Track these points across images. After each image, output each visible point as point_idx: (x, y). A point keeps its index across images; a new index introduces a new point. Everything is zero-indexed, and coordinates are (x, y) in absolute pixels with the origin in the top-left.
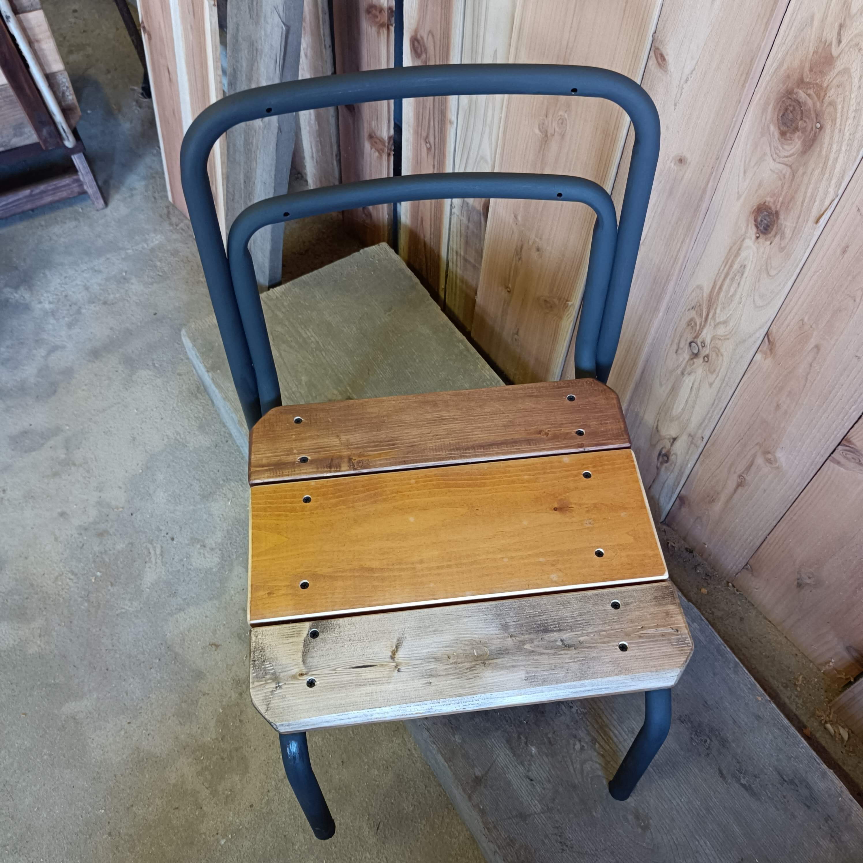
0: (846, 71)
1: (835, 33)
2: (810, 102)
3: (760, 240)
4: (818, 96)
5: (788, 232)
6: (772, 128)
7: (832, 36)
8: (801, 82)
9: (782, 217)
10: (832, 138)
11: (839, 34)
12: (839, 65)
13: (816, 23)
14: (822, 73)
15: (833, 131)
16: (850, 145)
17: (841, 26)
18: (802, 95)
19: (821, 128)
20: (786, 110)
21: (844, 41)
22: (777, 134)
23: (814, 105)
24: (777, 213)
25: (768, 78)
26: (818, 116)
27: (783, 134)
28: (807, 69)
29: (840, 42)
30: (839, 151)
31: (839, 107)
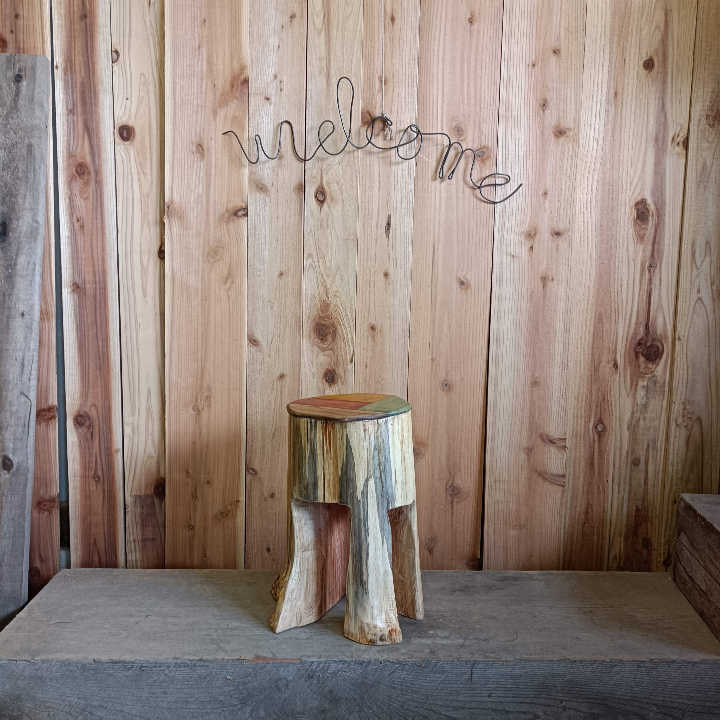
0: (336, 305)
1: (325, 296)
2: (327, 323)
3: (332, 386)
4: (329, 319)
5: (342, 374)
6: (316, 340)
7: (325, 297)
8: (320, 318)
9: (337, 370)
10: (341, 329)
11: (327, 296)
12: (332, 305)
13: (317, 297)
14: (327, 311)
15: (341, 327)
16: (350, 327)
17: (326, 293)
18: (323, 322)
19: (336, 329)
20: (319, 330)
21: (330, 296)
22: (319, 341)
23: (329, 322)
24: (334, 370)
25: (306, 324)
26: (333, 325)
27: (322, 340)
28: (321, 313)
29: (328, 298)
30: (347, 332)
31: (339, 318)
